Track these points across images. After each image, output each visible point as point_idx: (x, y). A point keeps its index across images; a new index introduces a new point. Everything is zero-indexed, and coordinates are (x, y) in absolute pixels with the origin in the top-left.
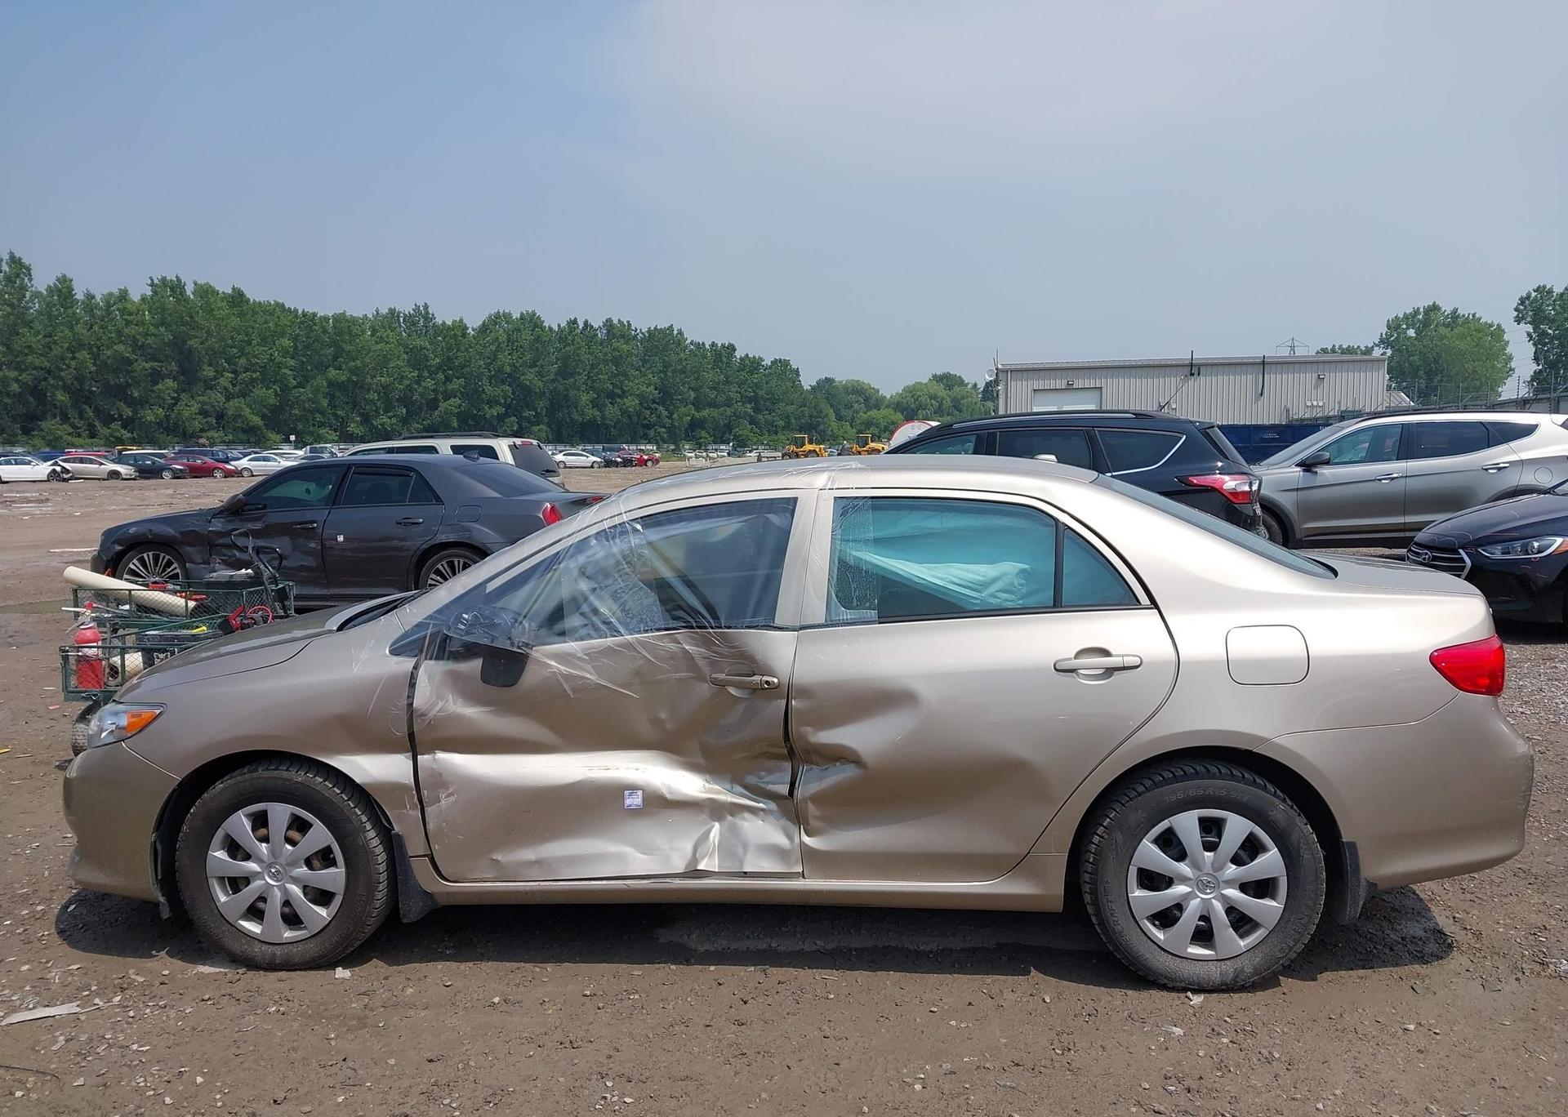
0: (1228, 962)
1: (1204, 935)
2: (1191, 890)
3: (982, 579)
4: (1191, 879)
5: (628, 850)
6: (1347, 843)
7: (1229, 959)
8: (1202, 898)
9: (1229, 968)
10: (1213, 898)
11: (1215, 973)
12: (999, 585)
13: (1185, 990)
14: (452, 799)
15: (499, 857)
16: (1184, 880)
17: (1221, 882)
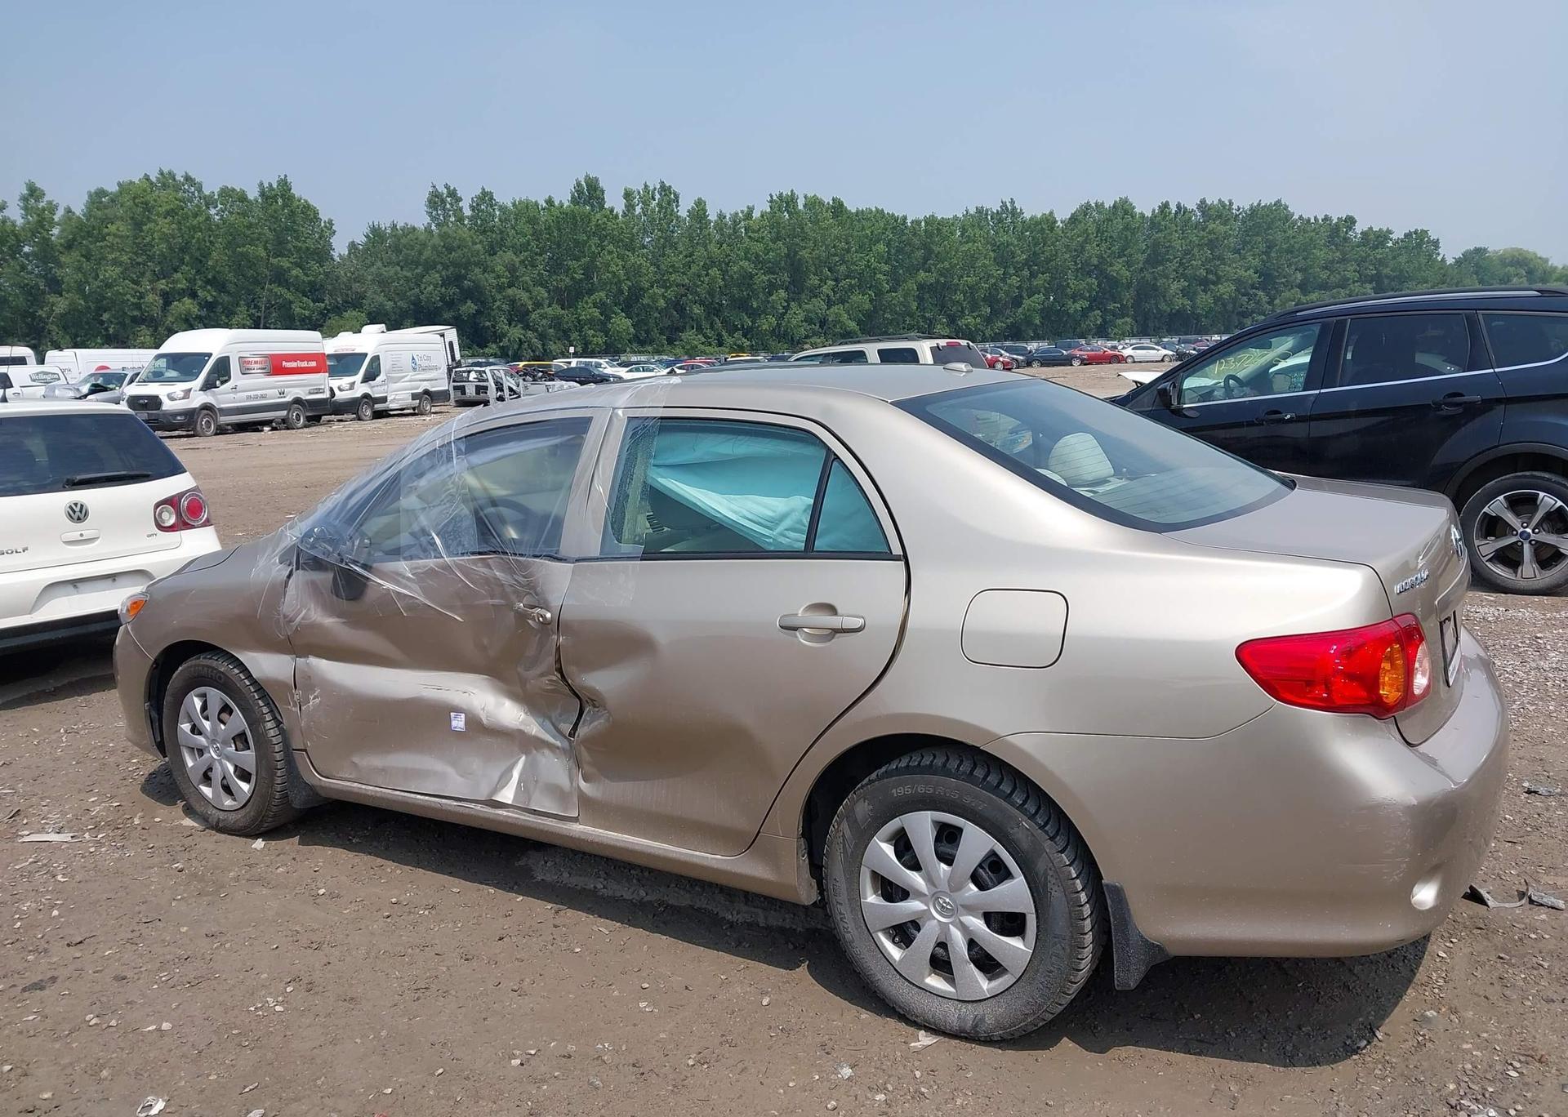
0: (970, 1006)
1: (941, 963)
2: (926, 908)
3: (771, 514)
4: (926, 895)
5: (450, 770)
6: (1107, 885)
7: (973, 1002)
8: (939, 921)
9: (969, 1013)
10: (951, 923)
11: (953, 1015)
12: (787, 523)
13: (920, 1026)
14: (317, 701)
15: (356, 759)
16: (920, 895)
17: (961, 905)
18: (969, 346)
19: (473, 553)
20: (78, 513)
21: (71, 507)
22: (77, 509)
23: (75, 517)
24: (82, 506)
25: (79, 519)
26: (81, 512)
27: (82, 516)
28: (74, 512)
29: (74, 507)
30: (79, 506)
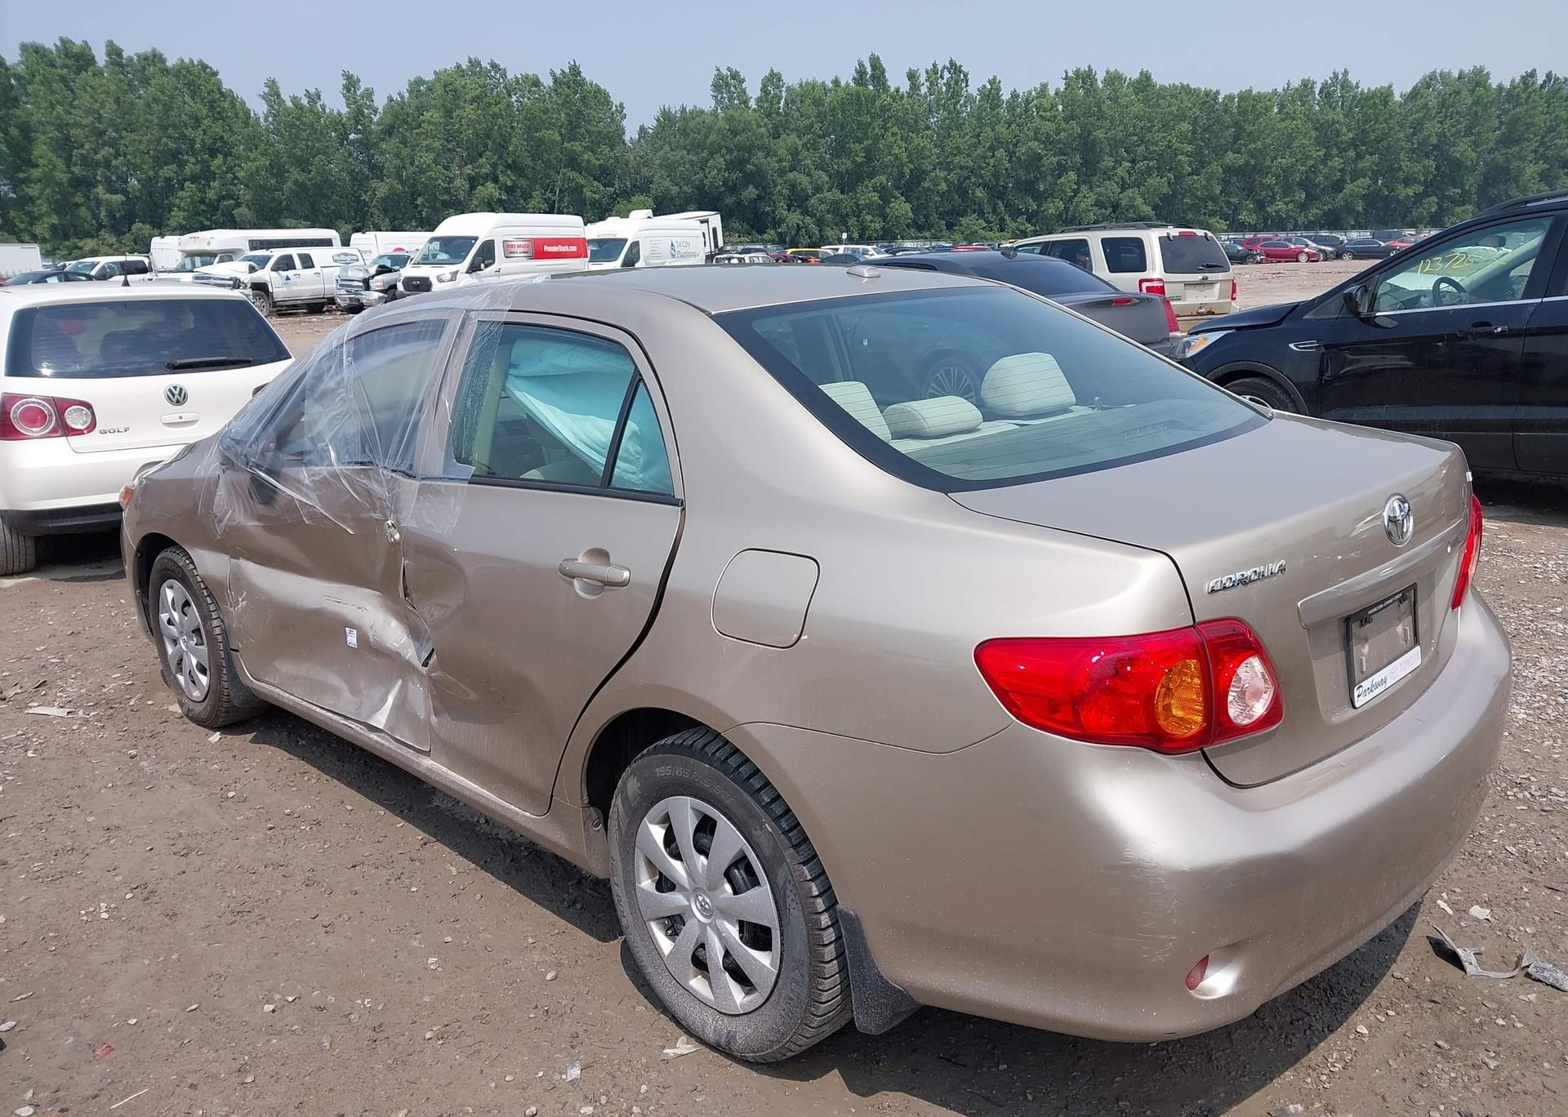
0: (726, 1019)
1: (700, 964)
2: (688, 904)
4: (688, 890)
6: (840, 912)
7: (730, 1015)
8: (699, 921)
9: (724, 1027)
10: (708, 924)
11: (712, 1027)
13: (686, 1030)
14: (244, 603)
15: (278, 664)
16: (683, 889)
17: (717, 908)
18: (1206, 236)
19: (356, 463)
20: (177, 396)
21: (170, 390)
22: (176, 393)
23: (175, 400)
24: (181, 389)
25: (178, 402)
26: (180, 395)
27: (181, 399)
28: (174, 395)
29: (173, 390)
30: (178, 389)
